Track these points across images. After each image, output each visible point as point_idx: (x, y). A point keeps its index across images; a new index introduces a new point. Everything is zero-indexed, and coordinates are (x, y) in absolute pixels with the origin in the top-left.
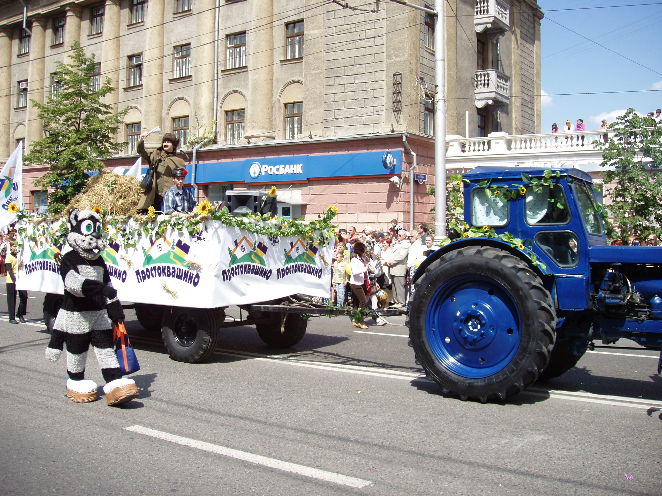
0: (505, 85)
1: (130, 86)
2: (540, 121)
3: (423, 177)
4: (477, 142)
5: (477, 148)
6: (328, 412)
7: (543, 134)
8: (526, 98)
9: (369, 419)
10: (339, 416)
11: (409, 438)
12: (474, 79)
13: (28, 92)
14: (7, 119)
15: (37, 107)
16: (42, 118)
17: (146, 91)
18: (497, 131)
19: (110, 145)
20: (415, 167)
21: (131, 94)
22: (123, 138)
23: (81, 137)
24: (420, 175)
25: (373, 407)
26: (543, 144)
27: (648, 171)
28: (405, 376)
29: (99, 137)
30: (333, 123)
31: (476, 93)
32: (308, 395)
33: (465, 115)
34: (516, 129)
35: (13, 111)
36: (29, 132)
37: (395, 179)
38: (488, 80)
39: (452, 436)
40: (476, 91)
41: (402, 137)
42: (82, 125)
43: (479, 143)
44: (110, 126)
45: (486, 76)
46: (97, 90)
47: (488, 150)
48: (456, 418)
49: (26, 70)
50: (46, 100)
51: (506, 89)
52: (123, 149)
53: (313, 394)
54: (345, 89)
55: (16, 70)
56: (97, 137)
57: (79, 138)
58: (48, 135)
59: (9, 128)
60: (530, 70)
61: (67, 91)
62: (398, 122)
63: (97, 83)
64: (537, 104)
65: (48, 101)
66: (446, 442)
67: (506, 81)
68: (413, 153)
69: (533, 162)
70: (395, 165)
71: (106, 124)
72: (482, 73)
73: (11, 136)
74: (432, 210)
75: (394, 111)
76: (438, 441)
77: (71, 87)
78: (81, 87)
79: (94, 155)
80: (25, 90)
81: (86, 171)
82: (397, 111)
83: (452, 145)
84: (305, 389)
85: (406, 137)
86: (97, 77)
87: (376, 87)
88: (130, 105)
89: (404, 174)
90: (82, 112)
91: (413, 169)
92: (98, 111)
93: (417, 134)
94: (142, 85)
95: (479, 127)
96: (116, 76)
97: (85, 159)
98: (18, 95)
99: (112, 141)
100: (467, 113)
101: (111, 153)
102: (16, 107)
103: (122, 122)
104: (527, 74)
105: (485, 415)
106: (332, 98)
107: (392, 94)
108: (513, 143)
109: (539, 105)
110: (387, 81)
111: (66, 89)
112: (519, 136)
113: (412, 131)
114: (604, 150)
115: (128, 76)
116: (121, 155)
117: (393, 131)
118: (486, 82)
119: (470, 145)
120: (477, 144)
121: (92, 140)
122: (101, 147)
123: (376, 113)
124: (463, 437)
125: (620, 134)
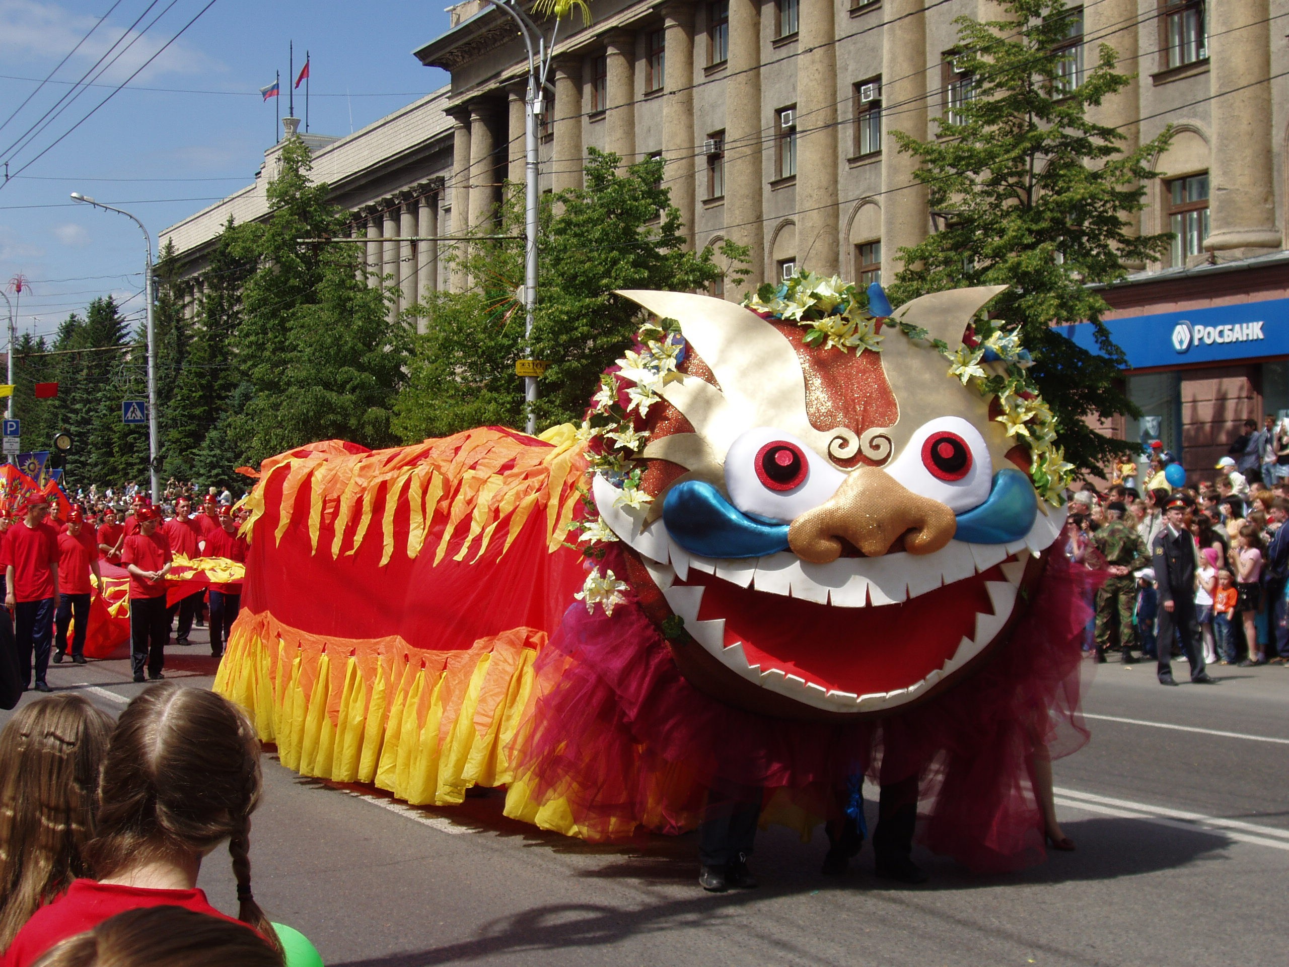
1: (1171, 66)
13: (884, 113)
14: (830, 189)
15: (910, 152)
16: (924, 181)
17: (1219, 78)
19: (1121, 246)
21: (1175, 90)
22: (1158, 222)
23: (1034, 227)
29: (1086, 224)
35: (844, 168)
36: (890, 222)
42: (1039, 193)
44: (1119, 188)
46: (1074, 87)
49: (875, 51)
50: (933, 129)
52: (1158, 255)
55: (849, 52)
56: (1080, 224)
57: (1030, 231)
58: (942, 227)
59: (837, 216)
61: (991, 99)
63: (1074, 68)
65: (939, 131)
71: (1107, 183)
73: (842, 236)
77: (1000, 85)
78: (1031, 84)
79: (1075, 276)
80: (876, 104)
81: (1053, 325)
86: (1073, 50)
88: (1177, 121)
90: (1038, 155)
92: (1081, 147)
94: (1206, 61)
96: (1127, 41)
97: (1049, 290)
98: (857, 121)
99: (1125, 231)
101: (1125, 268)
102: (851, 156)
103: (1152, 175)
111: (985, 92)
115: (1163, 36)
116: (1152, 271)
121: (1067, 232)
122: (1094, 253)
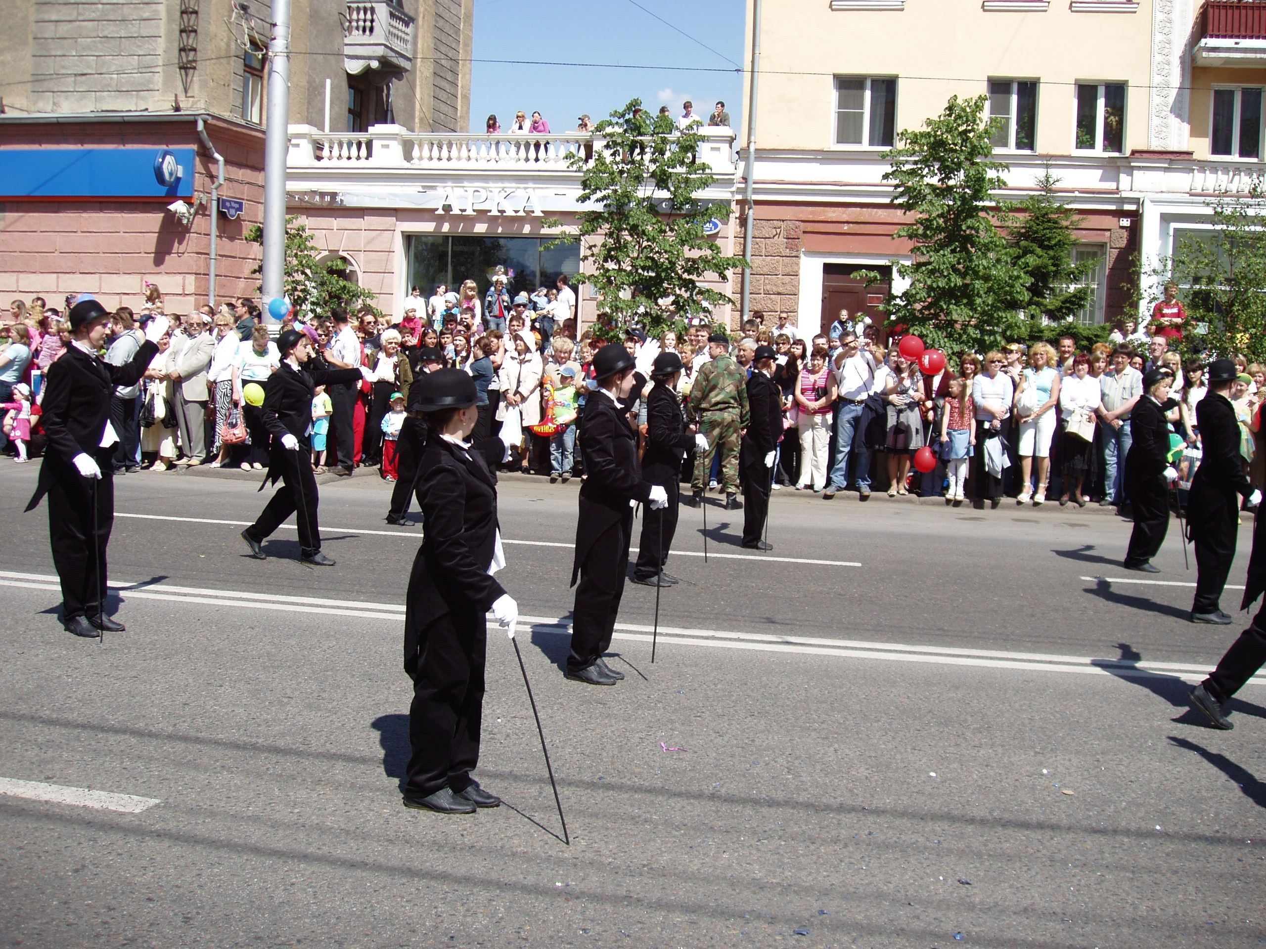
0: (404, 32)
2: (469, 108)
3: (237, 206)
4: (345, 141)
5: (345, 153)
6: (58, 672)
7: (472, 134)
8: (443, 62)
9: (145, 682)
10: (82, 679)
11: (227, 713)
12: (345, 17)
18: (386, 123)
20: (221, 185)
24: (230, 201)
25: (151, 659)
26: (473, 154)
27: (664, 215)
28: (210, 597)
30: (52, 85)
31: (346, 45)
32: (15, 641)
33: (324, 86)
34: (421, 120)
37: (179, 207)
38: (372, 21)
39: (310, 706)
40: (347, 41)
41: (195, 123)
43: (350, 144)
45: (369, 13)
47: (367, 158)
48: (314, 672)
51: (405, 41)
53: (24, 638)
54: (79, 14)
60: (454, 8)
62: (186, 91)
64: (464, 75)
66: (299, 718)
67: (407, 25)
68: (217, 156)
69: (452, 187)
70: (178, 179)
72: (361, 5)
74: (255, 272)
75: (180, 68)
76: (282, 716)
82: (186, 68)
83: (297, 145)
84: (7, 629)
85: (205, 122)
87: (146, 15)
89: (199, 197)
91: (216, 189)
93: (226, 117)
95: (350, 111)
100: (328, 82)
104: (446, 15)
105: (369, 664)
106: (50, 31)
107: (178, 33)
108: (416, 148)
109: (467, 76)
110: (168, 6)
112: (426, 135)
113: (216, 111)
114: (585, 172)
117: (177, 109)
118: (368, 24)
119: (331, 147)
120: (345, 146)
123: (144, 70)
124: (330, 706)
125: (615, 144)
